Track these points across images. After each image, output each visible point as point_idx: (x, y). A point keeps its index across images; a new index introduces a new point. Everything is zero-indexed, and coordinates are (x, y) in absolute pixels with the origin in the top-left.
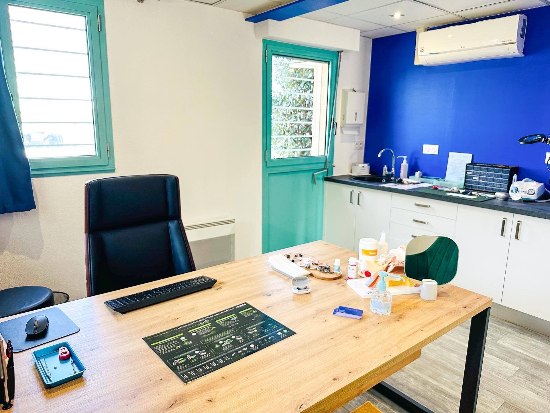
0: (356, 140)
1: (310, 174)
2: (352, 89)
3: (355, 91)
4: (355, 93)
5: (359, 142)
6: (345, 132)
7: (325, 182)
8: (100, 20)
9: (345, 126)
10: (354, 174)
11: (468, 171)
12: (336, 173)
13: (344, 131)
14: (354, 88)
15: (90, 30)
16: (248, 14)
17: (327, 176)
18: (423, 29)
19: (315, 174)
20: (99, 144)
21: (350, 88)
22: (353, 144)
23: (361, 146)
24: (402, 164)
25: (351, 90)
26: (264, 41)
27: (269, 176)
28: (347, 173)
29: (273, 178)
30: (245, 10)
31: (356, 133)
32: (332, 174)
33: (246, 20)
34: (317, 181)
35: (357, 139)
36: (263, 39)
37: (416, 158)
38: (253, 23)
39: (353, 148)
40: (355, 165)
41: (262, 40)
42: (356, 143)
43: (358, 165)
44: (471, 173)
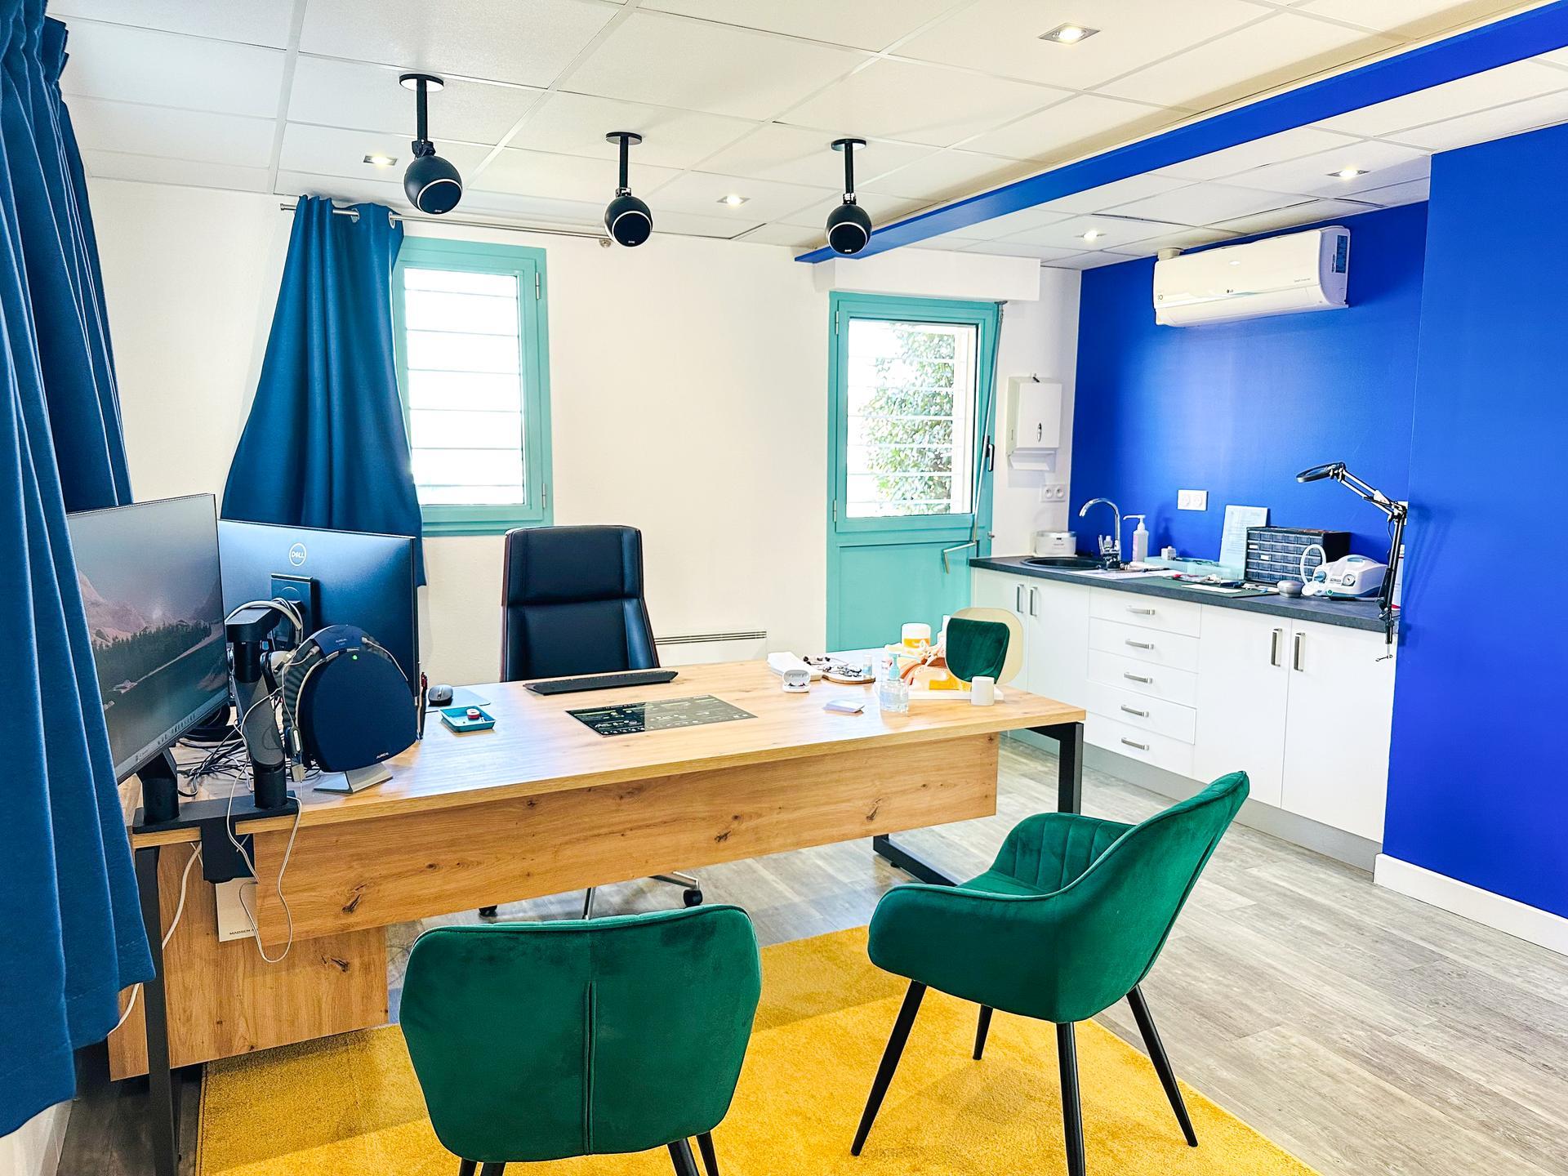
0: (1047, 483)
1: (936, 552)
2: (1033, 376)
3: (1038, 381)
4: (1037, 383)
5: (1055, 486)
6: (1016, 466)
7: (972, 568)
8: (540, 282)
9: (1015, 452)
10: (1040, 555)
11: (1252, 544)
12: (997, 553)
13: (1014, 464)
14: (1035, 375)
15: (522, 298)
16: (800, 249)
17: (977, 556)
18: (1169, 252)
19: (945, 551)
20: (529, 486)
21: (1028, 375)
22: (1041, 491)
23: (1060, 495)
24: (1135, 533)
25: (1030, 377)
26: (833, 294)
27: (841, 551)
28: (1028, 552)
29: (849, 554)
30: (796, 241)
31: (1044, 467)
32: (989, 551)
33: (797, 259)
34: (951, 567)
35: (1049, 480)
36: (830, 292)
37: (1167, 520)
38: (811, 264)
39: (1040, 500)
40: (1042, 535)
41: (828, 293)
42: (1046, 489)
43: (1048, 536)
44: (1256, 547)
